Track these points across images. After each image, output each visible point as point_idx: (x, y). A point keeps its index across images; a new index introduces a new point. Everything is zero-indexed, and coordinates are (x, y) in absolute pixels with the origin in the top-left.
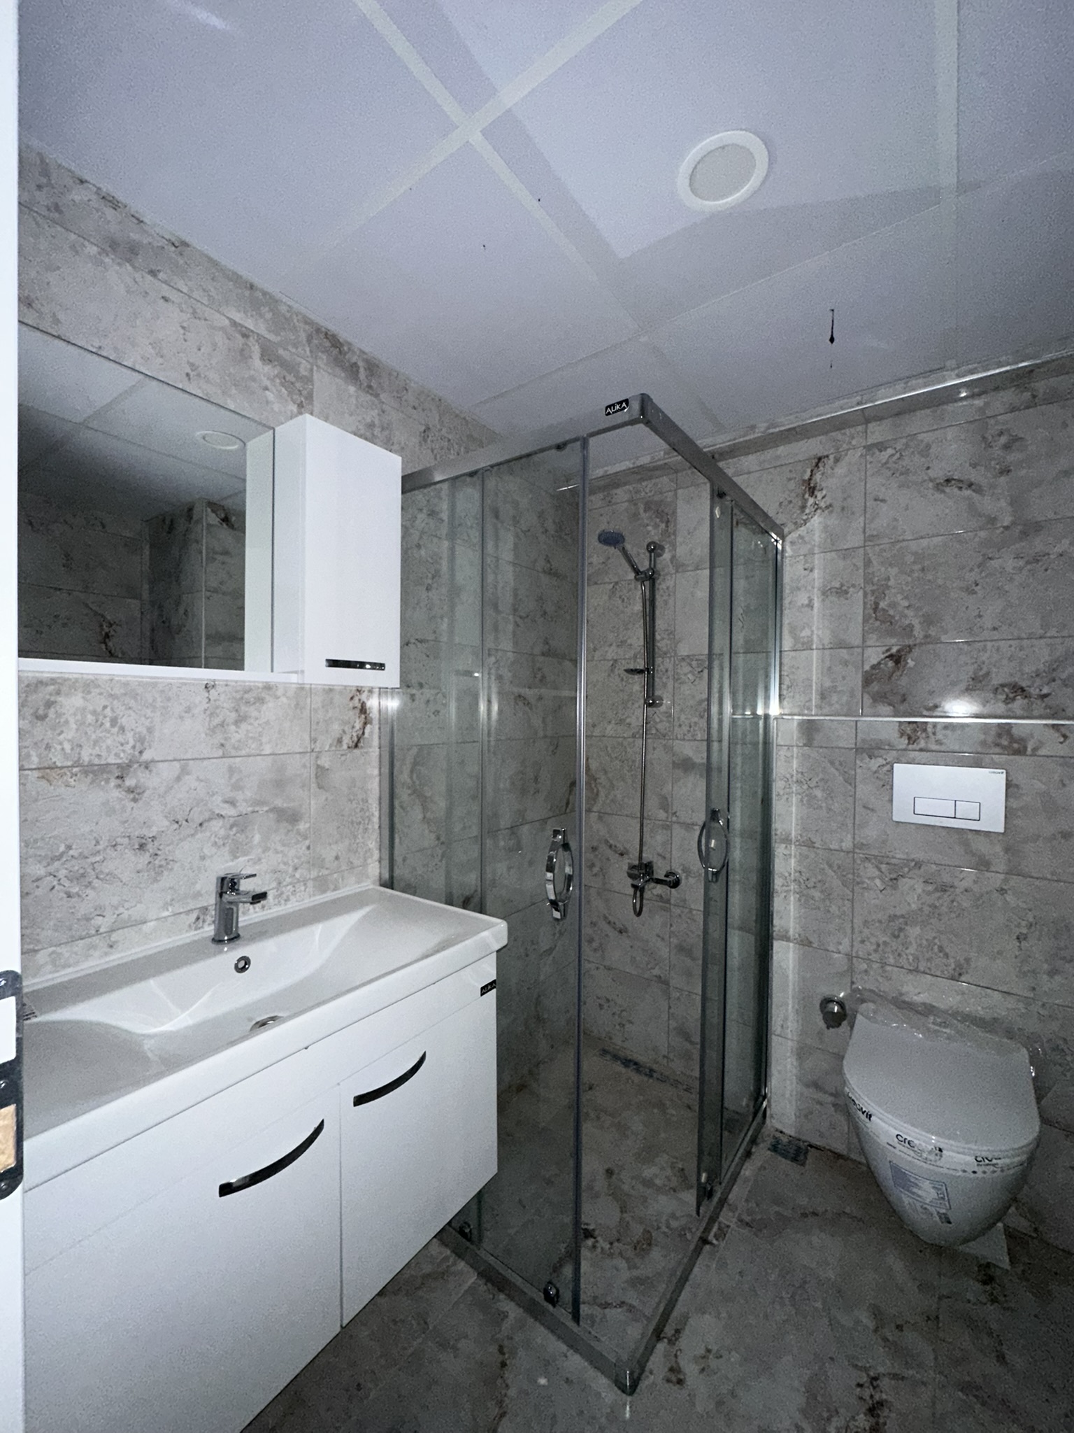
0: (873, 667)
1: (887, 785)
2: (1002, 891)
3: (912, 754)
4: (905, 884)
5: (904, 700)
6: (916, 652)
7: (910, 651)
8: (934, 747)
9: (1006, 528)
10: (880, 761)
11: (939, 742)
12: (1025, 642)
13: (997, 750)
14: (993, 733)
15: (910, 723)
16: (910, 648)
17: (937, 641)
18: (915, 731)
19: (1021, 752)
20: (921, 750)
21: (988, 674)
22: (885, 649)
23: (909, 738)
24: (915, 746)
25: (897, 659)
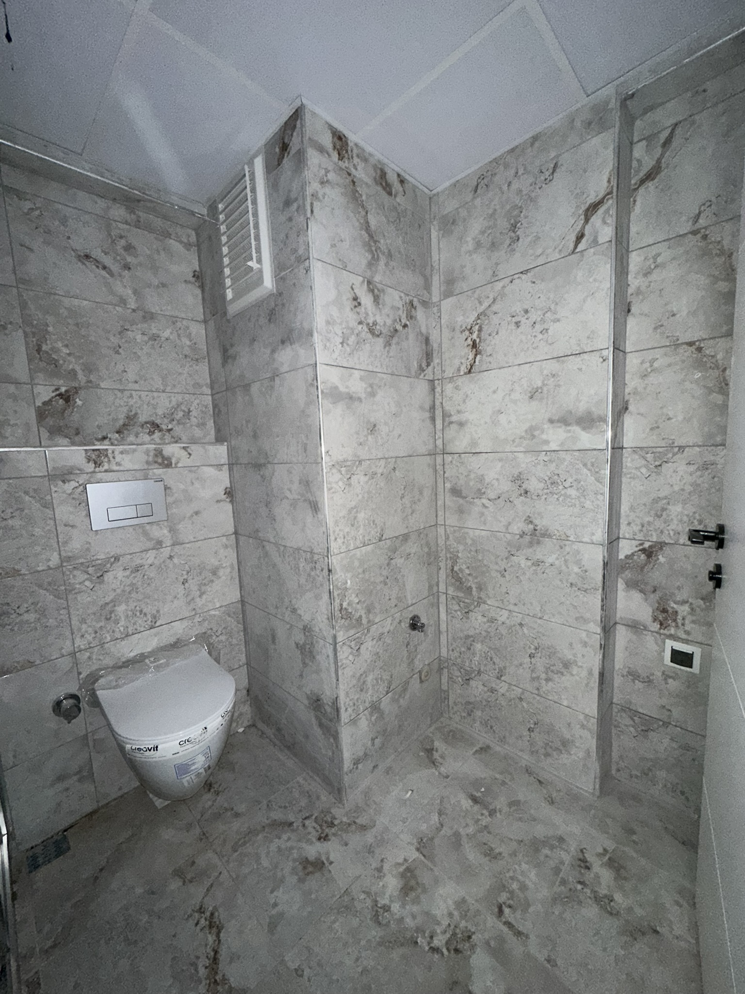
0: (44, 403)
1: (84, 503)
2: (171, 557)
3: (99, 476)
4: (109, 577)
5: (77, 434)
6: (82, 393)
7: (77, 393)
8: (115, 468)
9: (134, 311)
10: (73, 484)
11: (118, 464)
12: (155, 394)
13: (156, 466)
14: (152, 454)
15: (93, 450)
16: (76, 390)
17: (98, 386)
18: (99, 456)
19: (169, 465)
20: (106, 471)
21: (136, 414)
22: (53, 388)
23: (95, 463)
24: (101, 469)
25: (66, 397)
